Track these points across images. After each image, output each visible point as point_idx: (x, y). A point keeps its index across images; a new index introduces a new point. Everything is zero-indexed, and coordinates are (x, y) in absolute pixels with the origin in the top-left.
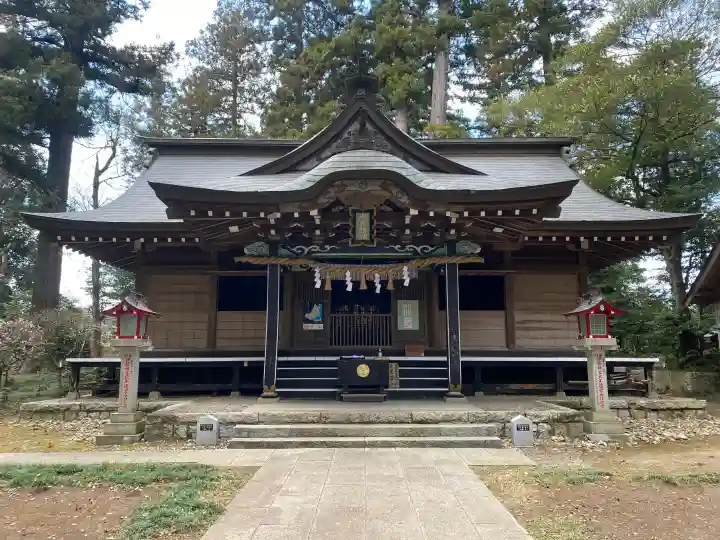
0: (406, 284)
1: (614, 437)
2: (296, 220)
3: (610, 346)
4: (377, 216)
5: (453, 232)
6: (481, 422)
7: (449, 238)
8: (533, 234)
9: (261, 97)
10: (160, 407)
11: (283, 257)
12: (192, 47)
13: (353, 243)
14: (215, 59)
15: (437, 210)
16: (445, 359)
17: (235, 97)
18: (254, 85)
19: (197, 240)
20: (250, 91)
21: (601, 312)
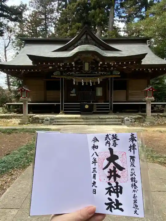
0: (99, 83)
1: (151, 122)
2: (68, 65)
3: (153, 100)
4: (91, 64)
5: (112, 68)
6: (117, 119)
7: (111, 70)
8: (135, 68)
9: (54, 21)
10: (33, 116)
11: (64, 76)
12: (31, 3)
13: (84, 71)
14: (39, 8)
15: (108, 62)
16: (109, 103)
17: (46, 21)
18: (51, 17)
19: (40, 70)
20: (51, 19)
21: (151, 90)
